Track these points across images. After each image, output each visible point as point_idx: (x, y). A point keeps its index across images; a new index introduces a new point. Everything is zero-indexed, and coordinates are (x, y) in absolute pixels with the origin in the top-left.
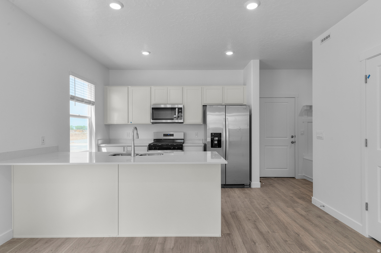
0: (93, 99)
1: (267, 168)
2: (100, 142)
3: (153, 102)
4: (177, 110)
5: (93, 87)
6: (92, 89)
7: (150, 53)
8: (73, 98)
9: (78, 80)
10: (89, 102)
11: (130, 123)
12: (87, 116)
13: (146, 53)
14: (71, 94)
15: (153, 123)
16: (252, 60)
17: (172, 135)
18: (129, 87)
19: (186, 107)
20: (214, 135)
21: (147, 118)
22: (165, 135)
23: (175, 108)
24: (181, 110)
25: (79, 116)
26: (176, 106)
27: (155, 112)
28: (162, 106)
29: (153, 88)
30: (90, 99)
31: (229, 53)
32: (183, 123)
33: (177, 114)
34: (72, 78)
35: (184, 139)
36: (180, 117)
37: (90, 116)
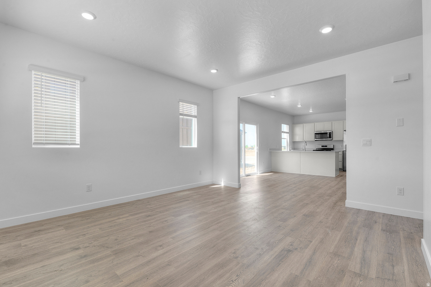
0: (288, 131)
2: (291, 149)
3: (316, 130)
4: (328, 133)
5: (288, 126)
8: (283, 132)
10: (287, 133)
11: (304, 141)
14: (282, 130)
15: (315, 140)
17: (326, 146)
18: (304, 124)
19: (333, 132)
21: (312, 138)
22: (322, 146)
23: (327, 133)
25: (284, 138)
26: (328, 132)
27: (317, 135)
29: (315, 123)
30: (287, 131)
32: (332, 140)
33: (328, 136)
34: (282, 125)
35: (333, 149)
36: (330, 137)
37: (287, 138)
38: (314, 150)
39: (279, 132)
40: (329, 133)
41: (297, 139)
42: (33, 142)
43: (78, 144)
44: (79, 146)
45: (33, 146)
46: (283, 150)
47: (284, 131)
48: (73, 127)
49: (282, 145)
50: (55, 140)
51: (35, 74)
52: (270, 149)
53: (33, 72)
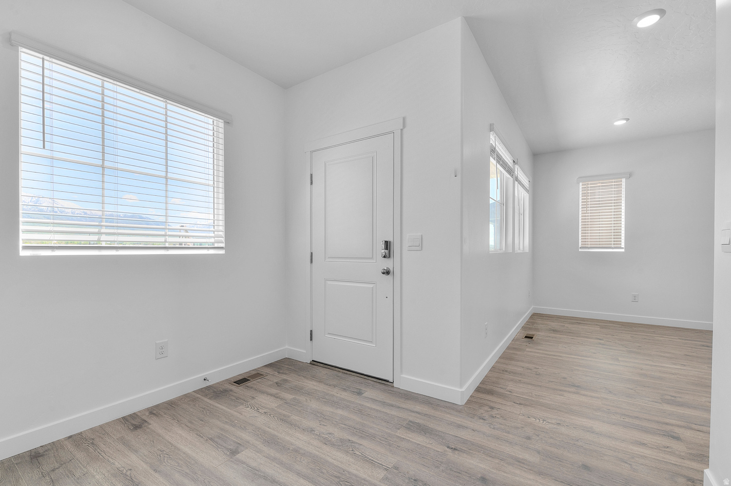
42: (580, 246)
43: (623, 248)
44: (623, 250)
45: (580, 250)
48: (618, 229)
50: (600, 244)
51: (583, 185)
53: (581, 184)
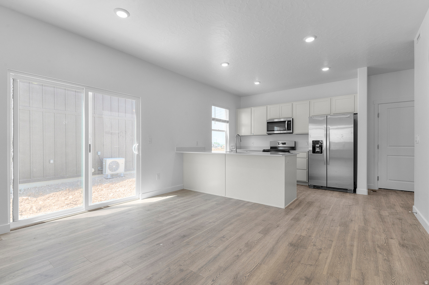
0: (228, 119)
1: (389, 180)
2: (232, 147)
3: (269, 118)
4: (286, 122)
5: (228, 111)
6: (228, 112)
7: (260, 82)
8: (214, 119)
9: (217, 108)
11: (252, 135)
12: (224, 130)
13: (257, 83)
14: (213, 117)
15: (269, 134)
16: (358, 69)
17: (284, 143)
18: (252, 108)
19: (295, 120)
20: (315, 143)
21: (263, 129)
24: (290, 123)
25: (219, 130)
26: (286, 120)
27: (270, 125)
28: (276, 120)
29: (269, 107)
30: (226, 120)
31: (326, 69)
32: (292, 133)
33: (286, 126)
34: (213, 107)
35: (295, 147)
36: (289, 128)
37: (226, 130)
38: (264, 151)
39: (208, 119)
40: (288, 121)
41: (244, 131)
46: (214, 151)
47: (217, 117)
49: (213, 142)
52: (178, 149)
